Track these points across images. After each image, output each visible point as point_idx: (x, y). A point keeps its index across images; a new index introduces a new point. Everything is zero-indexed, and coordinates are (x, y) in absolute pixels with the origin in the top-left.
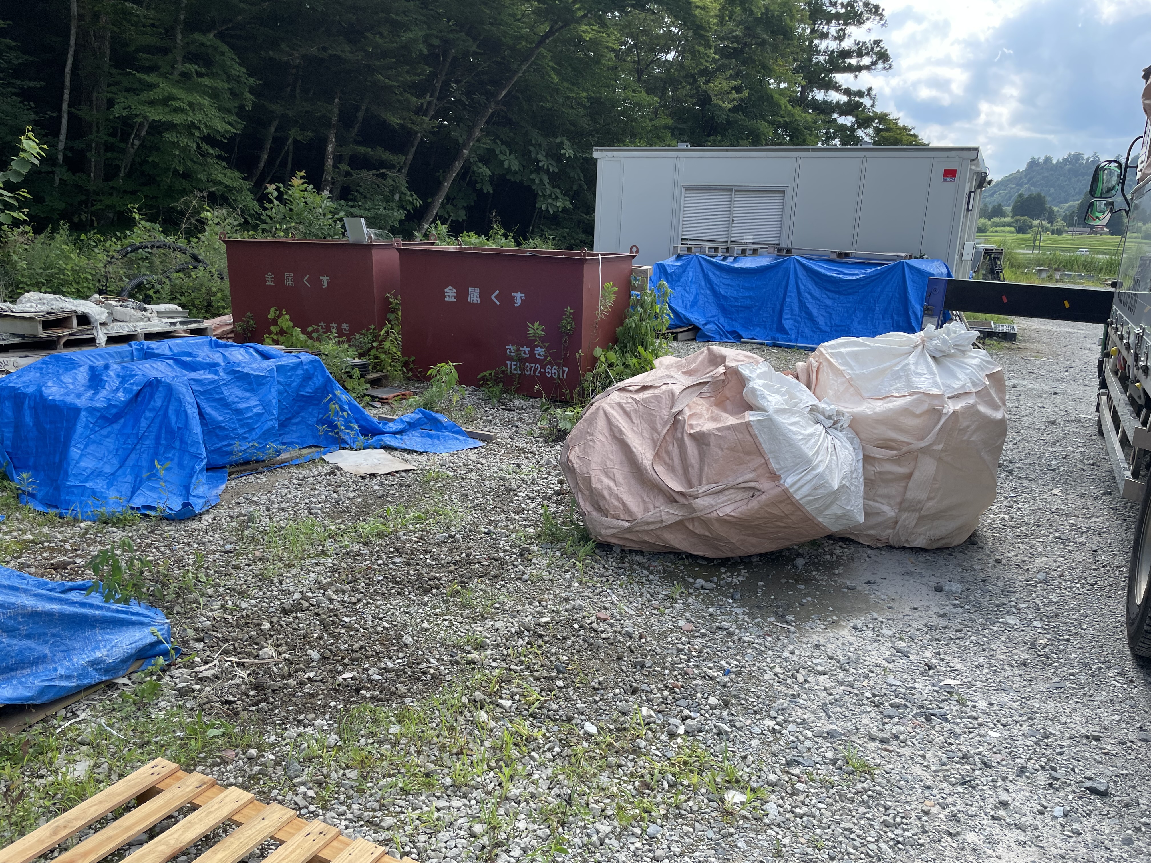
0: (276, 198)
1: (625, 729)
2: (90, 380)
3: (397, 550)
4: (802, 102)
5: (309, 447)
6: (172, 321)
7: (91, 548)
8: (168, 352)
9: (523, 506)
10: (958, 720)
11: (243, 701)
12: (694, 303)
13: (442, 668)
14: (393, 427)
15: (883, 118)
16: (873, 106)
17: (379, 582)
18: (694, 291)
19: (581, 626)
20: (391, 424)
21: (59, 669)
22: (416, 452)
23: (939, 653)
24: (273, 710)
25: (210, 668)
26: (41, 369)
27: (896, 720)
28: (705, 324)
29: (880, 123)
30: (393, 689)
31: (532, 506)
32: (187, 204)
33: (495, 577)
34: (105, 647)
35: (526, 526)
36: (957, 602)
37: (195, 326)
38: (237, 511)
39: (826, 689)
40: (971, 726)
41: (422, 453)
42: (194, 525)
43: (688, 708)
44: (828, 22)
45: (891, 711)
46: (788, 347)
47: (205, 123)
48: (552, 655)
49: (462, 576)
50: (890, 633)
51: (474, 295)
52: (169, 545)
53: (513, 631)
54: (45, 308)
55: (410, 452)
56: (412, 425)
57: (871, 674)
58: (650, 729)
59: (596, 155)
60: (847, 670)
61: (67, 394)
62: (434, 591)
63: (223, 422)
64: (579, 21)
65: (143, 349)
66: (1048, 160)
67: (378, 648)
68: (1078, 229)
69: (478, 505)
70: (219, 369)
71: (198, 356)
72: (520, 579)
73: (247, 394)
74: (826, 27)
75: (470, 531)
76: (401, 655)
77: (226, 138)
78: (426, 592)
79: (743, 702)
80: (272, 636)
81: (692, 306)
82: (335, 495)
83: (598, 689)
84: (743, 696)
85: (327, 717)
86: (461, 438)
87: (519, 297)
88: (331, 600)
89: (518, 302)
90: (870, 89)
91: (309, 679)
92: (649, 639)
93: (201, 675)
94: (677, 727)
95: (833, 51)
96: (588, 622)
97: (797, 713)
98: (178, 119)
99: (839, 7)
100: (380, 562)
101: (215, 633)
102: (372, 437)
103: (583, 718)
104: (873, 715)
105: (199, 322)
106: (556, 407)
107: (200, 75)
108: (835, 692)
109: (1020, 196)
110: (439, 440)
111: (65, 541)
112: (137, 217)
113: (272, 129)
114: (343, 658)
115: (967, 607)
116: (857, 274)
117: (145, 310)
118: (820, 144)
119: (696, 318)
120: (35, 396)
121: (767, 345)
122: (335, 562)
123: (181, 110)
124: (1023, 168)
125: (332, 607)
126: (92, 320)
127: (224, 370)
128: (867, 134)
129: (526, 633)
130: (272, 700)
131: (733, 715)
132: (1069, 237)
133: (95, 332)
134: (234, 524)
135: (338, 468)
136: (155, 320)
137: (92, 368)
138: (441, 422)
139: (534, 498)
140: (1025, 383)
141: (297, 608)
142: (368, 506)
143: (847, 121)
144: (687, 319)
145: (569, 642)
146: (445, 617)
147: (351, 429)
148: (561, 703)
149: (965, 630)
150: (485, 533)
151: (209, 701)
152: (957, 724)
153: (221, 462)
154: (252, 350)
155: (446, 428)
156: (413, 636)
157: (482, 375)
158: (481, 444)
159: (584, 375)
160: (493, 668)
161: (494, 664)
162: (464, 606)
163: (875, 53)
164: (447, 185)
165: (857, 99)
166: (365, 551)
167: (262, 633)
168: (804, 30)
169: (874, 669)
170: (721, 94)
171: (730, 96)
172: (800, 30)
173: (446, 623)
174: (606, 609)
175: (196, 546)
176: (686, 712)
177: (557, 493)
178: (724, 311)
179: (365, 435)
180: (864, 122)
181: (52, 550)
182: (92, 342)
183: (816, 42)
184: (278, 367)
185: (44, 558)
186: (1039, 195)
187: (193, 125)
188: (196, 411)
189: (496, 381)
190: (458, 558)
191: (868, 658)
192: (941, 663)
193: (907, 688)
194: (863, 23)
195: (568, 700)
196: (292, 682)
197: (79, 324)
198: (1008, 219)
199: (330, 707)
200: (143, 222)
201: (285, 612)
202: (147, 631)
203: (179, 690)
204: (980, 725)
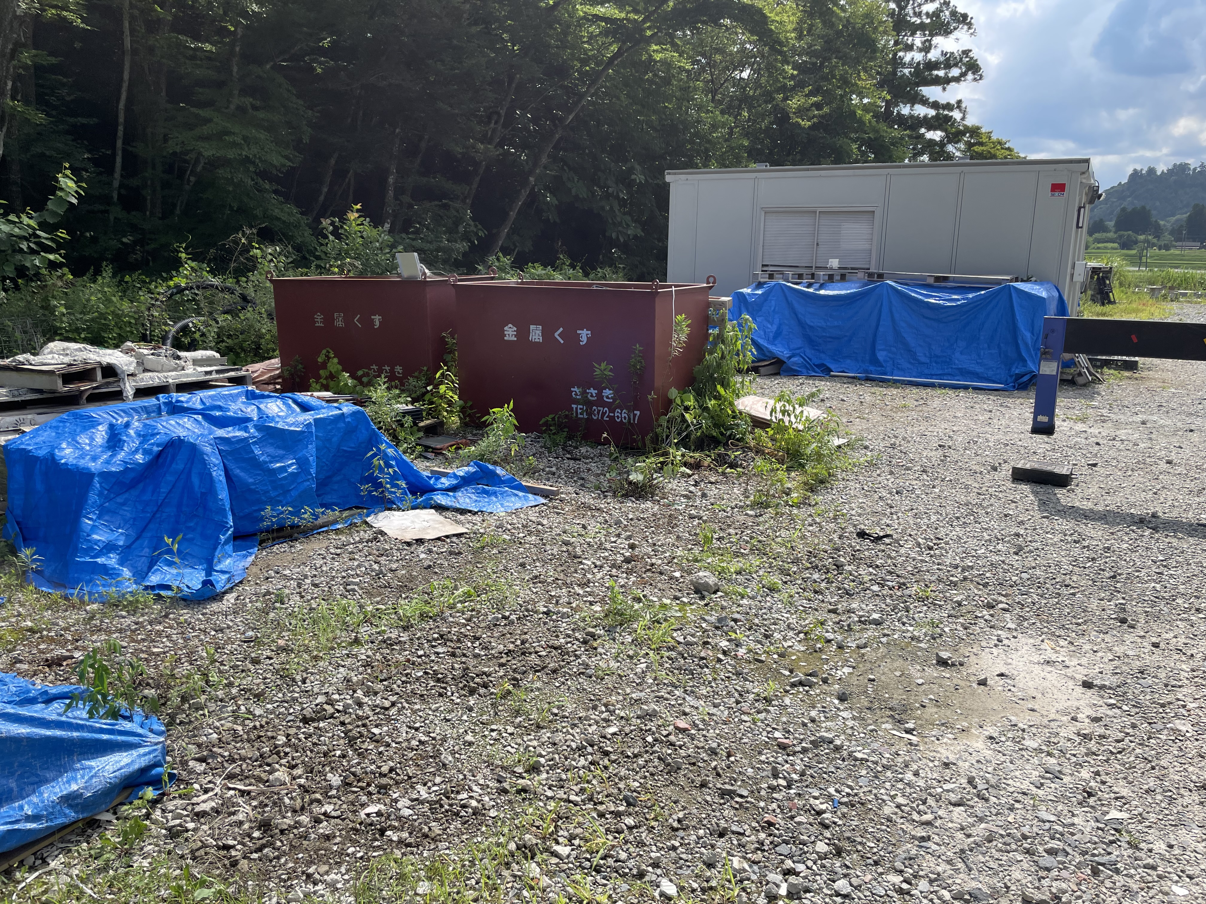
0: (332, 233)
1: (711, 888)
2: (109, 441)
3: (442, 636)
4: (887, 117)
5: (350, 509)
6: (209, 369)
7: (94, 638)
8: (199, 406)
9: (589, 576)
10: (1132, 871)
11: (244, 844)
12: (778, 334)
13: (486, 799)
14: (445, 482)
15: (974, 131)
16: (963, 119)
17: (418, 679)
18: (777, 321)
19: (656, 740)
20: (443, 480)
21: (26, 807)
22: (470, 511)
23: (1097, 773)
24: (278, 858)
25: (210, 799)
26: (57, 428)
27: (1055, 873)
28: (790, 358)
29: (971, 137)
30: (426, 829)
31: (599, 576)
32: (236, 242)
33: (554, 671)
34: (83, 777)
35: (591, 603)
36: (1112, 701)
37: (232, 374)
38: (263, 589)
39: (962, 829)
40: (1150, 879)
41: (476, 513)
42: (215, 607)
43: (791, 856)
44: (913, 34)
45: (1047, 861)
46: (883, 381)
47: (260, 158)
48: (621, 779)
49: (514, 671)
50: (1035, 745)
51: (536, 334)
52: (183, 633)
53: (574, 745)
54: (67, 360)
55: (463, 512)
56: (465, 482)
57: (1017, 805)
58: (744, 889)
59: (668, 178)
60: (987, 800)
61: (82, 457)
62: (482, 691)
63: (254, 484)
64: (649, 41)
65: (171, 402)
66: (1152, 171)
67: (410, 771)
68: (1188, 244)
69: (536, 577)
70: (250, 425)
71: (229, 410)
72: (583, 673)
73: (281, 452)
74: (910, 39)
75: (527, 610)
76: (438, 780)
77: (282, 173)
78: (472, 692)
79: (860, 848)
80: (286, 754)
81: (775, 337)
82: (376, 567)
83: (677, 830)
84: (859, 839)
85: (343, 870)
86: (521, 494)
87: (584, 335)
88: (360, 704)
89: (584, 340)
90: (959, 102)
91: (325, 814)
92: (739, 756)
93: (198, 809)
94: (778, 886)
95: (919, 63)
96: (665, 733)
97: (928, 864)
98: (231, 154)
99: (924, 17)
100: (421, 653)
101: (220, 751)
102: (421, 496)
103: (659, 871)
104: (1025, 866)
105: (237, 370)
106: (627, 455)
107: (255, 108)
108: (973, 831)
109: (1123, 210)
110: (496, 497)
111: (66, 629)
112: (183, 255)
113: (333, 161)
114: (369, 785)
115: (1125, 708)
116: (958, 300)
117: (179, 358)
118: (906, 161)
119: (780, 350)
120: (47, 459)
121: (859, 379)
122: (370, 653)
123: (235, 145)
124: (1125, 181)
125: (360, 713)
126: (119, 372)
127: (256, 426)
128: (958, 149)
129: (590, 750)
130: (279, 844)
131: (848, 867)
132: (1178, 252)
133: (121, 385)
134: (259, 604)
135: (382, 533)
136: (190, 369)
137: (112, 426)
138: (498, 476)
139: (601, 567)
140: (1155, 418)
141: (320, 715)
142: (412, 579)
143: (936, 135)
144: (770, 352)
145: (641, 761)
146: (494, 727)
147: (398, 487)
148: (632, 850)
149: (1127, 740)
150: (544, 613)
151: (204, 846)
152: (1131, 877)
153: (250, 529)
154: (290, 402)
155: (504, 482)
156: (453, 753)
157: (543, 420)
158: (544, 501)
159: (657, 420)
160: (548, 798)
161: (549, 793)
162: (517, 713)
163: (964, 64)
164: (513, 214)
165: (946, 112)
166: (405, 637)
167: (276, 751)
168: (888, 41)
169: (1020, 797)
170: (801, 111)
171: (810, 114)
172: (882, 42)
173: (494, 734)
174: (685, 714)
175: (213, 633)
176: (789, 864)
177: (627, 561)
178: (811, 342)
179: (413, 493)
180: (955, 136)
181: (52, 640)
182: (118, 395)
183: (901, 54)
184: (315, 420)
185: (41, 652)
186: (1144, 208)
187: (247, 160)
188: (222, 473)
189: (560, 427)
190: (511, 647)
191: (1010, 782)
192: (1102, 787)
193: (1064, 825)
194: (951, 32)
195: (641, 844)
196: (304, 819)
197: (104, 377)
198: (1111, 235)
199: (348, 855)
200: (189, 262)
201: (306, 721)
202: (135, 753)
203: (170, 829)
204: (1160, 877)
